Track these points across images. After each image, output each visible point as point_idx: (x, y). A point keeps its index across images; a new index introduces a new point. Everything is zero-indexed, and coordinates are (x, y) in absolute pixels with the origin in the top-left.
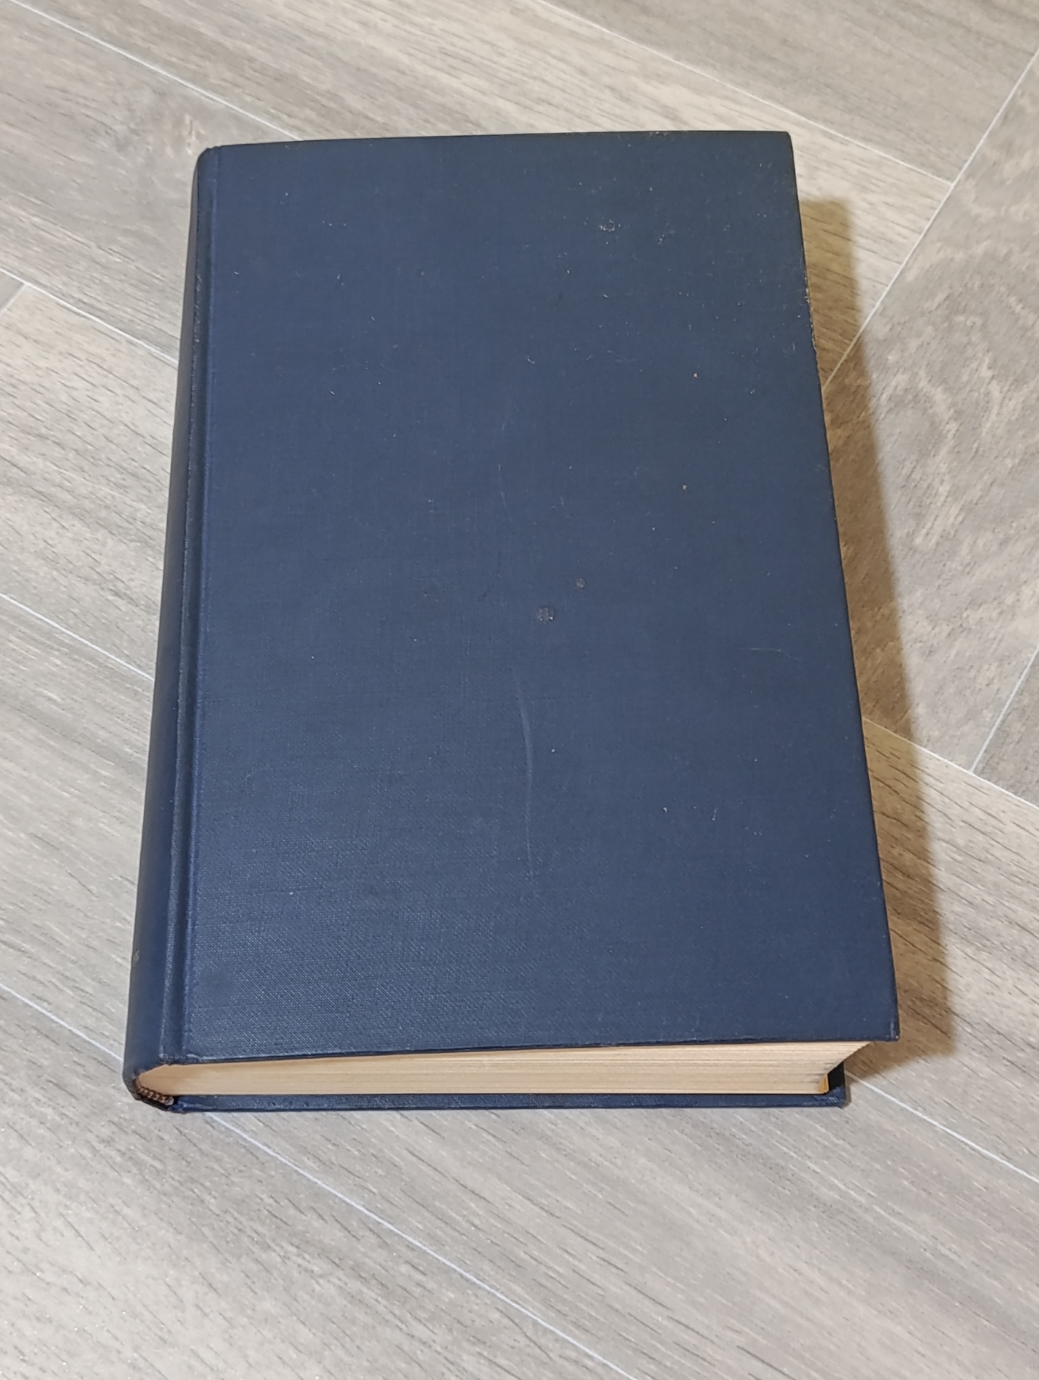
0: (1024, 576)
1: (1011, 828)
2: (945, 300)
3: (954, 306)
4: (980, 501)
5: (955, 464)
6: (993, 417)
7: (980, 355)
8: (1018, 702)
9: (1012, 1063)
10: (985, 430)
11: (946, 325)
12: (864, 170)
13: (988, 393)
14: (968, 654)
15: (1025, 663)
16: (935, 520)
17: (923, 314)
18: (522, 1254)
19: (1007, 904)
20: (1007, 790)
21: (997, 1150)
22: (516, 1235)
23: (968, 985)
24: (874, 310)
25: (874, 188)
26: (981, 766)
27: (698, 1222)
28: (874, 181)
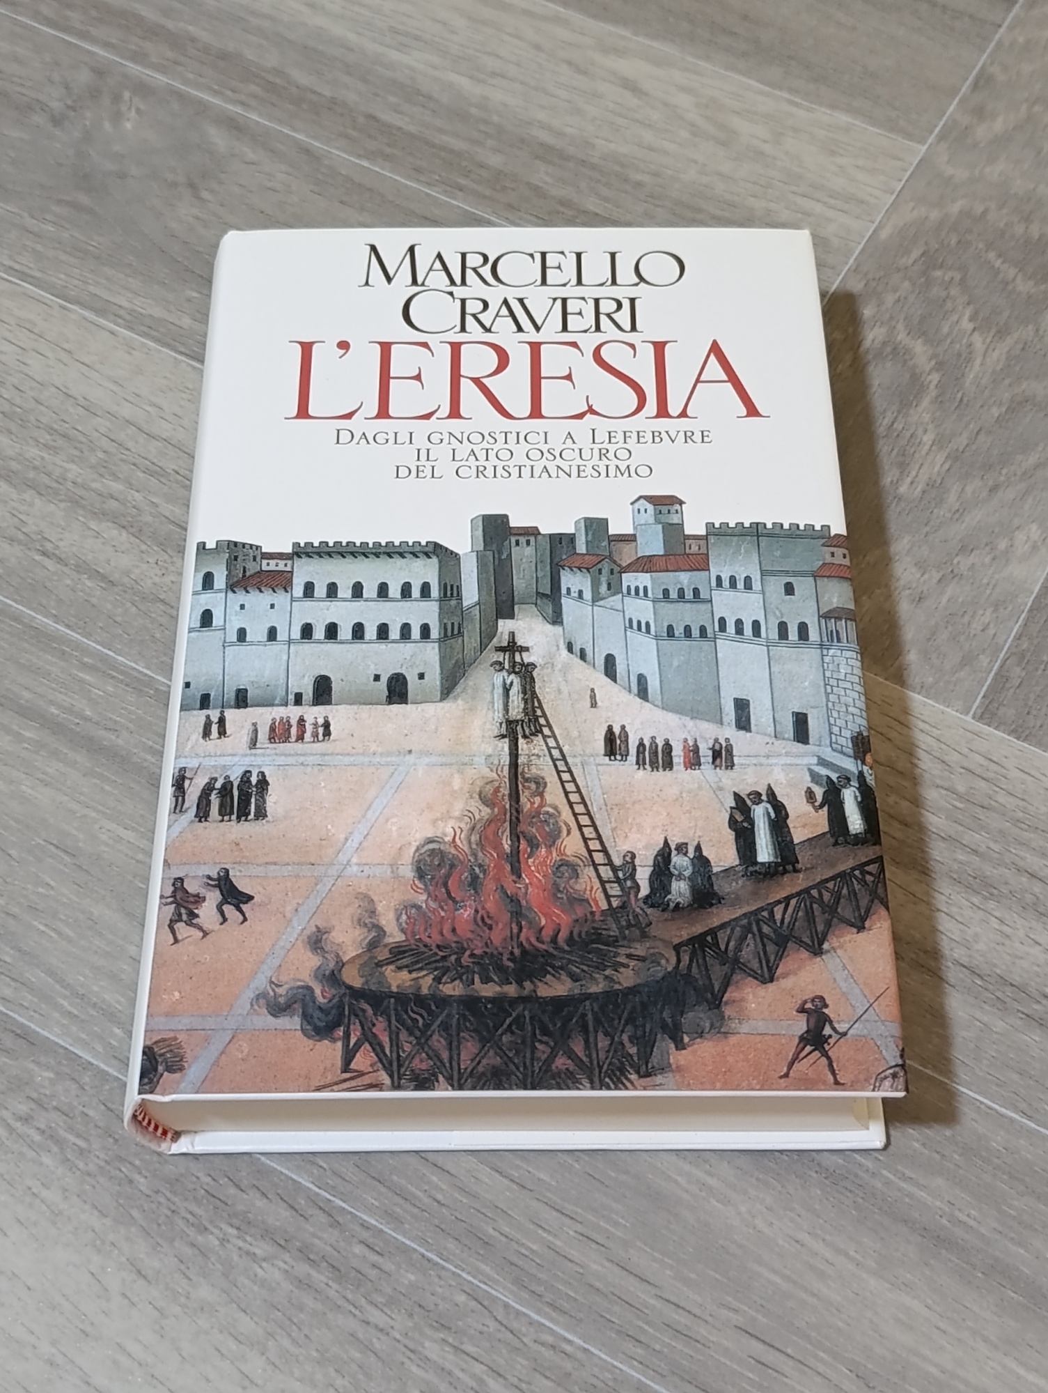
0: (1016, 522)
1: (1014, 773)
2: (921, 256)
3: (930, 261)
4: (967, 449)
5: (938, 414)
6: (977, 367)
7: (960, 308)
8: (1017, 646)
9: (1027, 1015)
10: (968, 381)
11: (923, 280)
12: (832, 135)
13: (970, 345)
14: (960, 600)
15: (1022, 607)
16: (920, 468)
17: (898, 270)
18: (491, 1231)
19: (1013, 851)
20: (1009, 735)
21: (1015, 1109)
22: (483, 1211)
23: (976, 935)
25: (842, 151)
26: (980, 711)
27: (687, 1191)
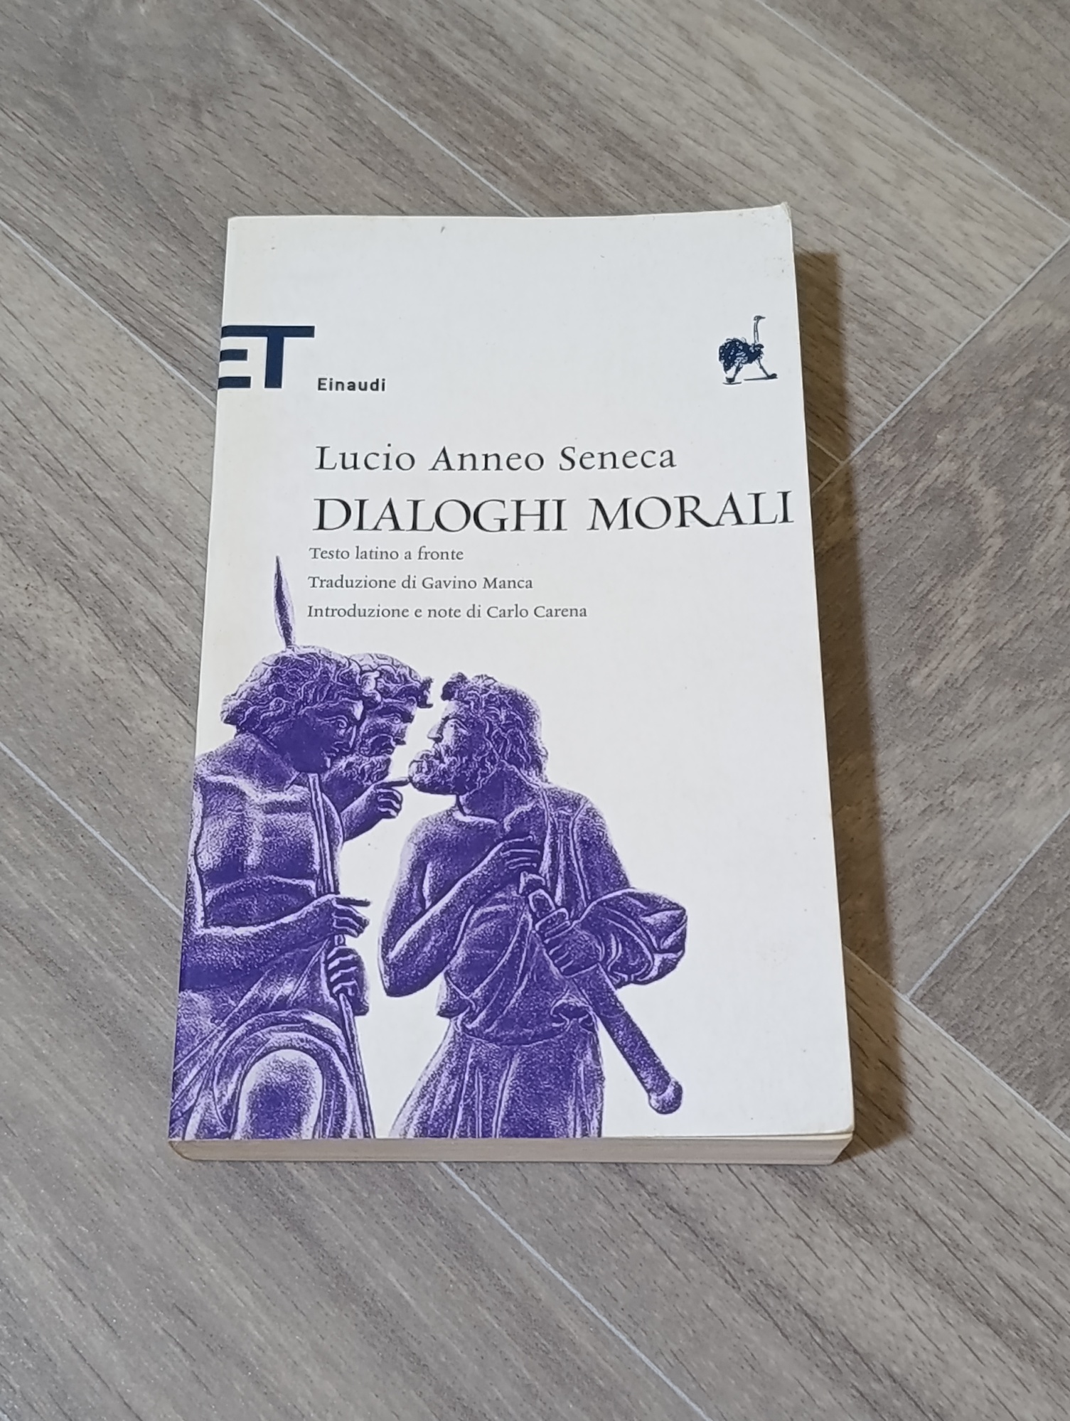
0: (1038, 755)
1: (938, 1082)
2: (1028, 376)
3: (1037, 386)
4: (1008, 645)
6: (1051, 539)
8: (990, 918)
9: (862, 1394)
10: (1036, 555)
11: (1021, 408)
12: (968, 189)
13: (1052, 508)
14: (941, 842)
15: (1012, 869)
16: (944, 659)
17: (995, 389)
19: (908, 1182)
20: (947, 1031)
23: (833, 1278)
24: (936, 372)
25: (974, 214)
26: (921, 992)
28: (976, 204)
